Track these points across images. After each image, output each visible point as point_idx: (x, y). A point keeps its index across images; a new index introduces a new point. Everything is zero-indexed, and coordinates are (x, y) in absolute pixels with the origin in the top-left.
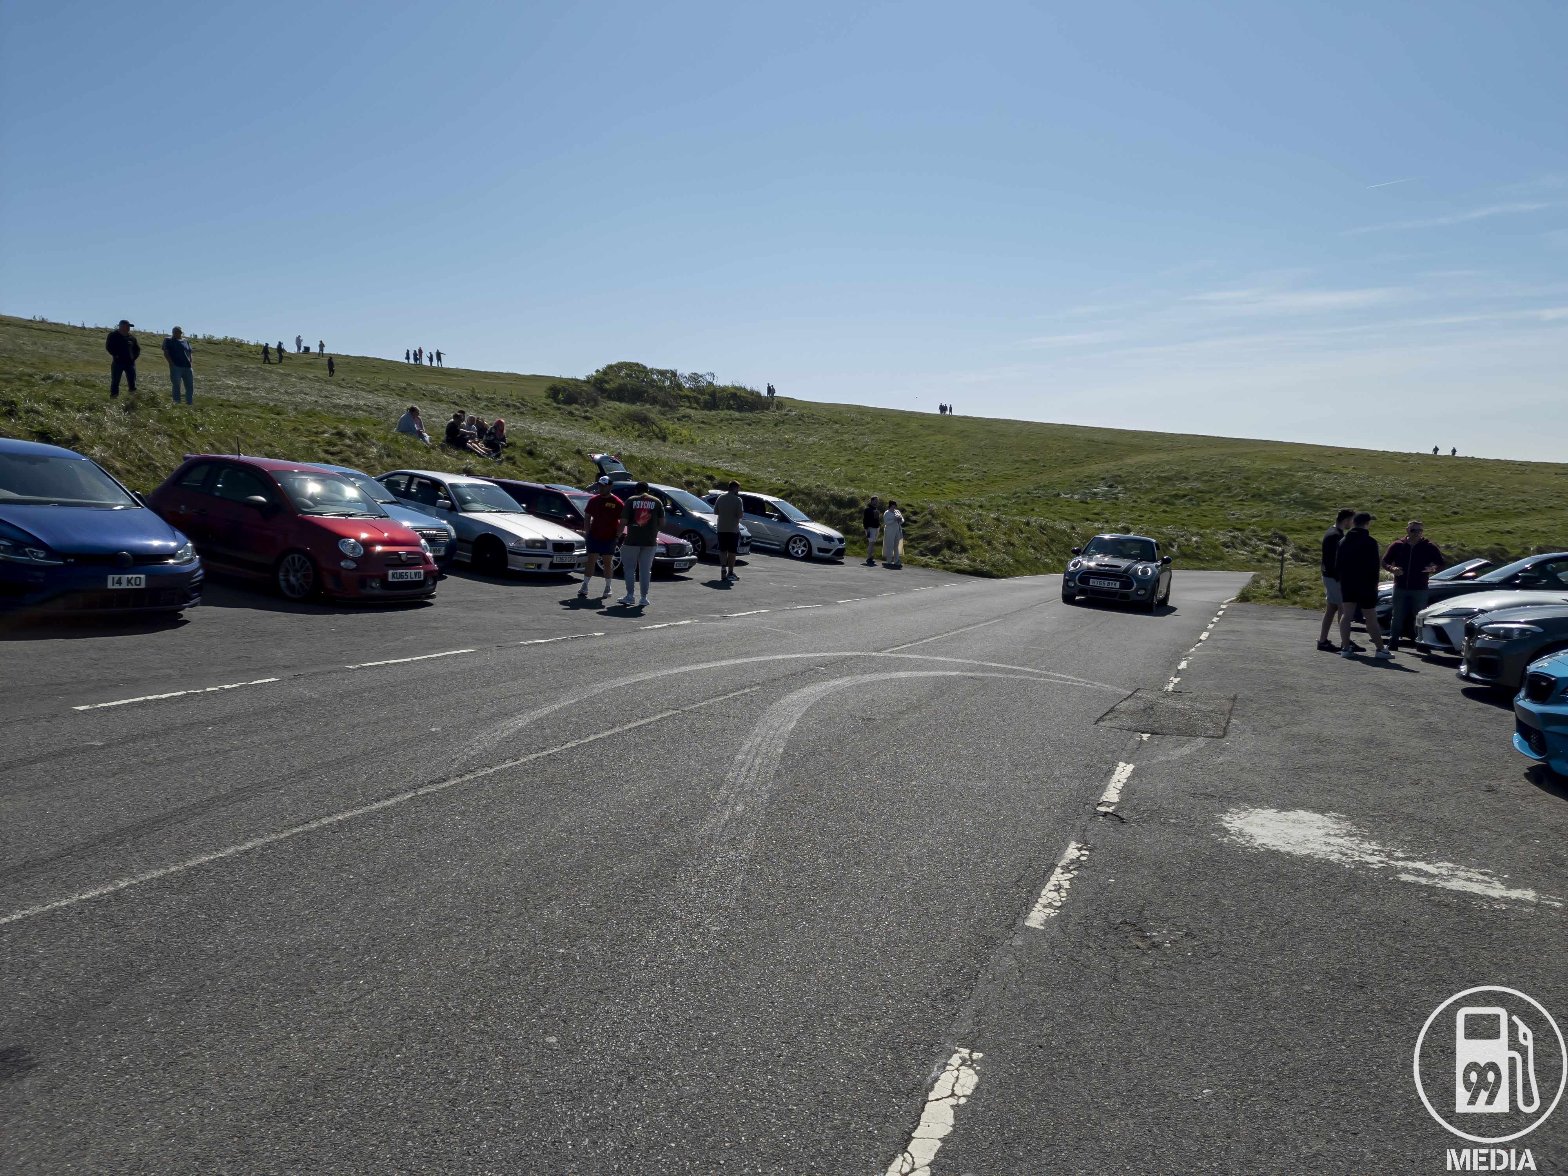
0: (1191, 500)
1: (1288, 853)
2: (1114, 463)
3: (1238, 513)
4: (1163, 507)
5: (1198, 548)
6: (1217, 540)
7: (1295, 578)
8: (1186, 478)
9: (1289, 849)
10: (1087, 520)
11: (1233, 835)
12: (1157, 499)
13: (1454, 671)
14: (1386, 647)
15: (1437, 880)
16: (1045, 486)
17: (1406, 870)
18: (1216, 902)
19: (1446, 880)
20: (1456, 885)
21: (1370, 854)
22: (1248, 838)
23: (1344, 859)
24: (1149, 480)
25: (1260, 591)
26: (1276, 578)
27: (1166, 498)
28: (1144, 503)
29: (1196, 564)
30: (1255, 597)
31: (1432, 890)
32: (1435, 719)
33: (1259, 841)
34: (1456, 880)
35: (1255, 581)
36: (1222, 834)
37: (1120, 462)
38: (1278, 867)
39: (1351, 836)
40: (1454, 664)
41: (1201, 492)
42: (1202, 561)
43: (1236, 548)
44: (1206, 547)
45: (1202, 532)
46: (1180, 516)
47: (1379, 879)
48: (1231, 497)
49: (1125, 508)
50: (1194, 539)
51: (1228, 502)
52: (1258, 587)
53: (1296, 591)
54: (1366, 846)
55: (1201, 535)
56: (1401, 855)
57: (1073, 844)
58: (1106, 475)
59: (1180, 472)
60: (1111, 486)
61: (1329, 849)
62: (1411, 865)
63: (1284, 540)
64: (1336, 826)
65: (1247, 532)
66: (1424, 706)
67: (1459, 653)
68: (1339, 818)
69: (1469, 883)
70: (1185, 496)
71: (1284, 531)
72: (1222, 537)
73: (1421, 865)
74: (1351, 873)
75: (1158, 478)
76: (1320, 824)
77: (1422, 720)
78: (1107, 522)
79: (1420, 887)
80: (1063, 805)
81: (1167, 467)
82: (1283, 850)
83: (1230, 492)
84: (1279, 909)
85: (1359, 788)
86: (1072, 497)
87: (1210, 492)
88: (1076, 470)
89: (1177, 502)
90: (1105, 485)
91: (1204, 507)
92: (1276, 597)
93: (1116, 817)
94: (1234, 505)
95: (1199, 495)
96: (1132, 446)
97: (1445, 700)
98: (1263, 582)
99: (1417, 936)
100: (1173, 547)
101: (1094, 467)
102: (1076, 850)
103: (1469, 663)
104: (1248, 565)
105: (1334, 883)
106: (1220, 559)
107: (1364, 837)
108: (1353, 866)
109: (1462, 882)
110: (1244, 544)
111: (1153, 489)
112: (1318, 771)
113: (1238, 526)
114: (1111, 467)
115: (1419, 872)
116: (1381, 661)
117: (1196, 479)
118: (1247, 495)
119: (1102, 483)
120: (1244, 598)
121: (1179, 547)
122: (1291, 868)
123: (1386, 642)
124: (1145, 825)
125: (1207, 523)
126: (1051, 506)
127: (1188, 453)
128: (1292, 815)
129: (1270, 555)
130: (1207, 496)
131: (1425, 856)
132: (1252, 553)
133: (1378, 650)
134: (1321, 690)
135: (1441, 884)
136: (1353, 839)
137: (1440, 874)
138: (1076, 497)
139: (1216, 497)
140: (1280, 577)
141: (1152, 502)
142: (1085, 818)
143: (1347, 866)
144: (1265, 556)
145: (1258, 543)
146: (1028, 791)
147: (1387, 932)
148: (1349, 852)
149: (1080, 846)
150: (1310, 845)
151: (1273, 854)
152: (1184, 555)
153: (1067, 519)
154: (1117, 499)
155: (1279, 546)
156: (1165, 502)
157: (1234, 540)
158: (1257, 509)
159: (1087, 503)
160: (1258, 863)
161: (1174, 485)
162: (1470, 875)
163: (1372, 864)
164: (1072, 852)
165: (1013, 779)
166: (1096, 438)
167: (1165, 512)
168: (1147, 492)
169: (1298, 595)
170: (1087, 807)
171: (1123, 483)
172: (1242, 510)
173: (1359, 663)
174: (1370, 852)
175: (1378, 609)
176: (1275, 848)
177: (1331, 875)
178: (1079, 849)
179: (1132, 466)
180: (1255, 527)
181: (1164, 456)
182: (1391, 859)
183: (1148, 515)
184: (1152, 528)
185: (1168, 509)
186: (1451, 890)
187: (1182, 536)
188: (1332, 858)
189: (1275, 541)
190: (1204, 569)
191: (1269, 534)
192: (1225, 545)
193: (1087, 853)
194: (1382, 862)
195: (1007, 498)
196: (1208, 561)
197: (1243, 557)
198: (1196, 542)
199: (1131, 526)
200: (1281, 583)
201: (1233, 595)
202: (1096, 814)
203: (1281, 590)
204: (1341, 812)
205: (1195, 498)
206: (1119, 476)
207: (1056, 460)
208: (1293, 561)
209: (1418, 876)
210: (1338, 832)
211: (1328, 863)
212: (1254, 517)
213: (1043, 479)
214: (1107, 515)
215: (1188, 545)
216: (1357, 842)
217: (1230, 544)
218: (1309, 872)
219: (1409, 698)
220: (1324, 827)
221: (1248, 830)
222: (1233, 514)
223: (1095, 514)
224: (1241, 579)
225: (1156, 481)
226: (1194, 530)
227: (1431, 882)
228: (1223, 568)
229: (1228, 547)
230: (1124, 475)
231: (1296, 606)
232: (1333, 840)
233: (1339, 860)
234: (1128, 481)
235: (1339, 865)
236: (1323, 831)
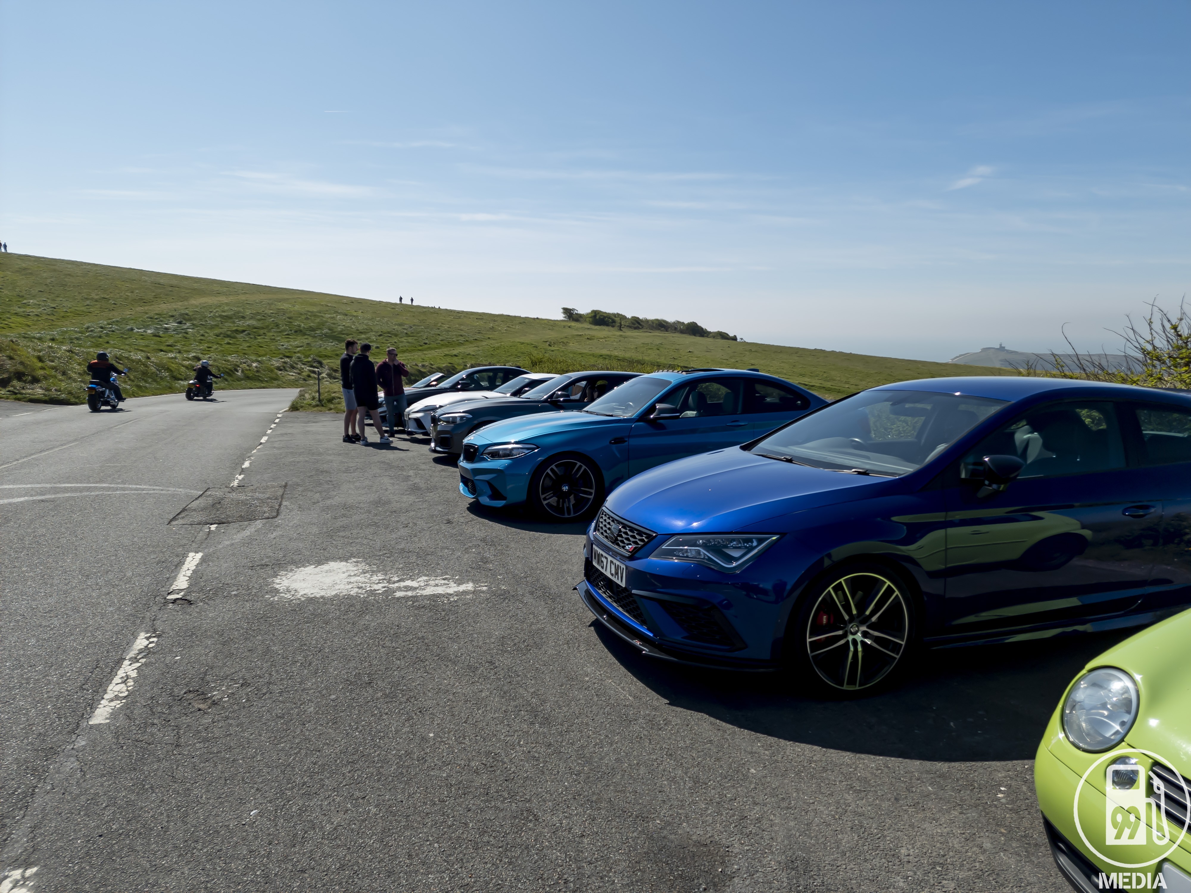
0: (249, 334)
1: (322, 597)
2: (180, 303)
3: (285, 344)
4: (227, 340)
5: (258, 371)
6: (272, 365)
7: (329, 392)
8: (243, 317)
9: (323, 593)
10: (162, 351)
11: (282, 593)
12: (221, 333)
13: (428, 447)
14: (386, 435)
15: (418, 591)
16: (117, 321)
17: (399, 589)
18: (268, 650)
19: (424, 589)
20: (429, 591)
21: (377, 584)
22: (293, 593)
23: (360, 591)
24: (213, 318)
25: (305, 402)
26: (316, 392)
27: (229, 333)
28: (209, 336)
29: (258, 384)
30: (302, 407)
31: (415, 598)
32: (417, 480)
33: (302, 593)
34: (429, 587)
35: (301, 396)
36: (274, 594)
37: (186, 303)
38: (314, 610)
39: (365, 573)
40: (427, 442)
41: (256, 328)
42: (262, 381)
43: (287, 371)
44: (264, 371)
45: (259, 359)
46: (241, 347)
47: (383, 600)
48: (280, 332)
49: (195, 341)
50: (254, 365)
51: (278, 336)
52: (304, 399)
53: (330, 401)
54: (375, 578)
55: (259, 361)
56: (396, 579)
57: (143, 635)
58: (174, 313)
59: (239, 312)
60: (180, 323)
61: (350, 586)
62: (402, 584)
63: (321, 363)
64: (355, 569)
65: (293, 359)
66: (411, 473)
67: (429, 435)
68: (357, 562)
69: (436, 588)
70: (244, 331)
71: (320, 357)
72: (276, 363)
73: (409, 583)
74: (365, 601)
75: (220, 316)
76: (345, 570)
77: (410, 483)
78: (180, 352)
79: (406, 598)
80: (134, 602)
81: (226, 308)
82: (318, 596)
83: (278, 328)
84: (314, 642)
85: (370, 537)
86: (145, 331)
87: (263, 328)
88: (146, 308)
89: (238, 336)
90: (175, 321)
91: (260, 339)
92: (317, 406)
93: (186, 601)
94: (282, 338)
95: (255, 330)
96: (195, 289)
97: (423, 467)
98: (307, 396)
99: (405, 634)
100: (238, 371)
101: (163, 306)
102: (145, 640)
103: (435, 441)
104: (297, 383)
105: (353, 611)
106: (276, 379)
107: (373, 572)
108: (366, 595)
109: (432, 588)
110: (293, 367)
111: (217, 326)
112: (344, 530)
113: (287, 354)
114: (179, 306)
115: (408, 588)
116: (384, 446)
117: (252, 318)
118: (291, 331)
119: (171, 320)
120: (294, 408)
121: (243, 371)
122: (324, 608)
123: (386, 432)
124: (209, 602)
125: (263, 352)
126: (126, 339)
127: (243, 297)
128: (325, 567)
129: (312, 375)
130: (262, 332)
131: (411, 576)
132: (299, 374)
133: (381, 438)
134: (347, 471)
135: (420, 592)
136: (366, 575)
137: (420, 586)
138: (149, 331)
139: (269, 332)
140: (319, 391)
141: (218, 336)
142: (155, 608)
143: (362, 596)
144: (309, 376)
145: (303, 366)
146: (99, 597)
147: (387, 637)
148: (363, 585)
149: (148, 635)
150: (337, 587)
151: (312, 600)
152: (248, 378)
153: (142, 351)
154: (187, 333)
155: (318, 368)
156: (228, 336)
157: (285, 365)
158: (299, 341)
159: (160, 337)
160: (300, 610)
161: (234, 322)
162: (437, 582)
163: (378, 590)
164: (141, 642)
165: (83, 589)
166: (162, 281)
167: (229, 344)
168: (212, 328)
169: (332, 403)
170: (157, 598)
171: (190, 320)
172: (288, 342)
173: (371, 448)
174: (377, 581)
175: (380, 410)
176: (313, 596)
177: (351, 606)
178: (148, 638)
179: (197, 307)
180: (299, 355)
181: (223, 299)
182: (390, 583)
183: (215, 347)
184: (219, 357)
185: (231, 342)
186: (426, 596)
187: (245, 363)
188: (352, 593)
189: (315, 365)
190: (264, 388)
191: (310, 359)
192: (279, 369)
193: (155, 639)
194: (384, 587)
195: (80, 332)
196: (267, 381)
197: (293, 377)
198: (256, 367)
199: (200, 356)
200: (319, 395)
201: (286, 406)
202: (166, 602)
203: (320, 400)
204: (359, 558)
205: (253, 332)
206: (187, 314)
207: (126, 299)
208: (328, 379)
209: (406, 591)
210: (356, 572)
211: (349, 597)
212: (298, 347)
213: (116, 316)
214: (179, 346)
215: (250, 370)
216: (369, 576)
217: (282, 368)
218: (337, 608)
219: (402, 469)
220: (347, 571)
221: (294, 586)
222: (283, 345)
223: (168, 346)
224: (292, 394)
225: (219, 319)
226: (253, 358)
227: (414, 594)
228: (279, 387)
229: (281, 370)
230: (190, 314)
231: (331, 411)
232: (353, 579)
233: (357, 593)
234: (195, 319)
235: (357, 596)
236: (346, 574)
